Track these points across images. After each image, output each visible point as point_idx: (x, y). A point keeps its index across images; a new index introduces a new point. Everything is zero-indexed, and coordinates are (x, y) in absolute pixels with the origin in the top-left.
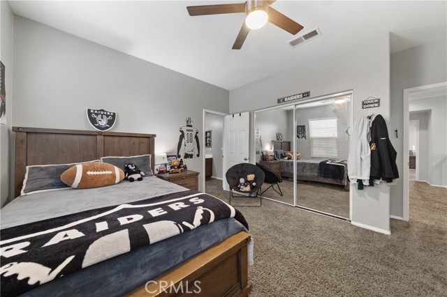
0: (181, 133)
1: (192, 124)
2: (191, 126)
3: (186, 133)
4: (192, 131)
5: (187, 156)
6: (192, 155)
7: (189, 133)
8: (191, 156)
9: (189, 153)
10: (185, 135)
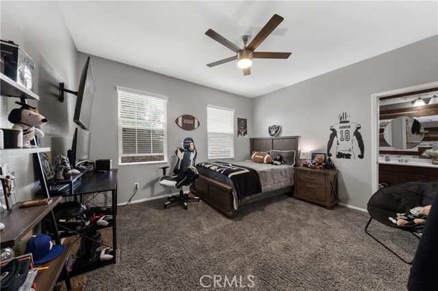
0: (332, 132)
1: (348, 119)
2: (348, 122)
3: (338, 131)
4: (349, 127)
5: (340, 155)
6: (350, 155)
7: (344, 130)
8: (348, 156)
9: (343, 152)
10: (339, 134)
